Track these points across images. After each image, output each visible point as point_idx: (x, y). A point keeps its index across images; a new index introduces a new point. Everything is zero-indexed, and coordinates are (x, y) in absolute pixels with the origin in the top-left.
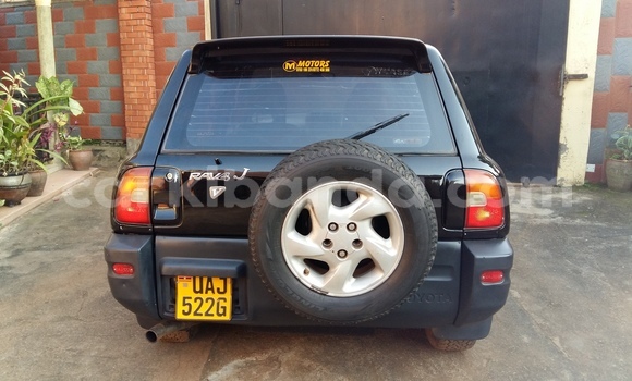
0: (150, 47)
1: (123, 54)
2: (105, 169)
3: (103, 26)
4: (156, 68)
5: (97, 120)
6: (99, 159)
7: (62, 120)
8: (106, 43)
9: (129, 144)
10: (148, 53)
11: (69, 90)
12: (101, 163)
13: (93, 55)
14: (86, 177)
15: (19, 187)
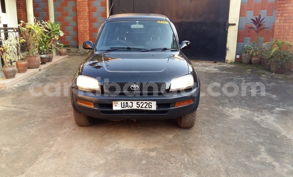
0: (88, 12)
1: (78, 14)
2: (71, 56)
3: (71, 4)
4: (89, 19)
5: (68, 38)
6: (69, 52)
7: (57, 38)
8: (72, 10)
9: (79, 47)
10: (87, 14)
11: (59, 28)
12: (69, 54)
13: (67, 14)
14: (65, 58)
15: (46, 58)
